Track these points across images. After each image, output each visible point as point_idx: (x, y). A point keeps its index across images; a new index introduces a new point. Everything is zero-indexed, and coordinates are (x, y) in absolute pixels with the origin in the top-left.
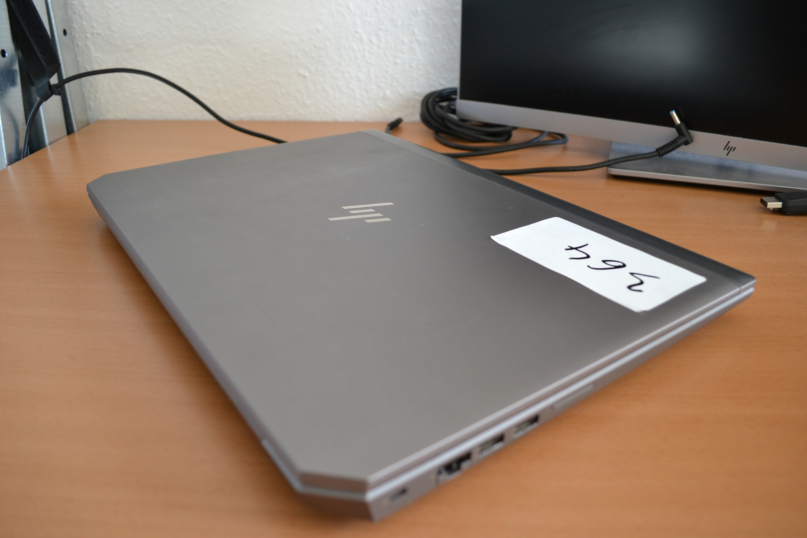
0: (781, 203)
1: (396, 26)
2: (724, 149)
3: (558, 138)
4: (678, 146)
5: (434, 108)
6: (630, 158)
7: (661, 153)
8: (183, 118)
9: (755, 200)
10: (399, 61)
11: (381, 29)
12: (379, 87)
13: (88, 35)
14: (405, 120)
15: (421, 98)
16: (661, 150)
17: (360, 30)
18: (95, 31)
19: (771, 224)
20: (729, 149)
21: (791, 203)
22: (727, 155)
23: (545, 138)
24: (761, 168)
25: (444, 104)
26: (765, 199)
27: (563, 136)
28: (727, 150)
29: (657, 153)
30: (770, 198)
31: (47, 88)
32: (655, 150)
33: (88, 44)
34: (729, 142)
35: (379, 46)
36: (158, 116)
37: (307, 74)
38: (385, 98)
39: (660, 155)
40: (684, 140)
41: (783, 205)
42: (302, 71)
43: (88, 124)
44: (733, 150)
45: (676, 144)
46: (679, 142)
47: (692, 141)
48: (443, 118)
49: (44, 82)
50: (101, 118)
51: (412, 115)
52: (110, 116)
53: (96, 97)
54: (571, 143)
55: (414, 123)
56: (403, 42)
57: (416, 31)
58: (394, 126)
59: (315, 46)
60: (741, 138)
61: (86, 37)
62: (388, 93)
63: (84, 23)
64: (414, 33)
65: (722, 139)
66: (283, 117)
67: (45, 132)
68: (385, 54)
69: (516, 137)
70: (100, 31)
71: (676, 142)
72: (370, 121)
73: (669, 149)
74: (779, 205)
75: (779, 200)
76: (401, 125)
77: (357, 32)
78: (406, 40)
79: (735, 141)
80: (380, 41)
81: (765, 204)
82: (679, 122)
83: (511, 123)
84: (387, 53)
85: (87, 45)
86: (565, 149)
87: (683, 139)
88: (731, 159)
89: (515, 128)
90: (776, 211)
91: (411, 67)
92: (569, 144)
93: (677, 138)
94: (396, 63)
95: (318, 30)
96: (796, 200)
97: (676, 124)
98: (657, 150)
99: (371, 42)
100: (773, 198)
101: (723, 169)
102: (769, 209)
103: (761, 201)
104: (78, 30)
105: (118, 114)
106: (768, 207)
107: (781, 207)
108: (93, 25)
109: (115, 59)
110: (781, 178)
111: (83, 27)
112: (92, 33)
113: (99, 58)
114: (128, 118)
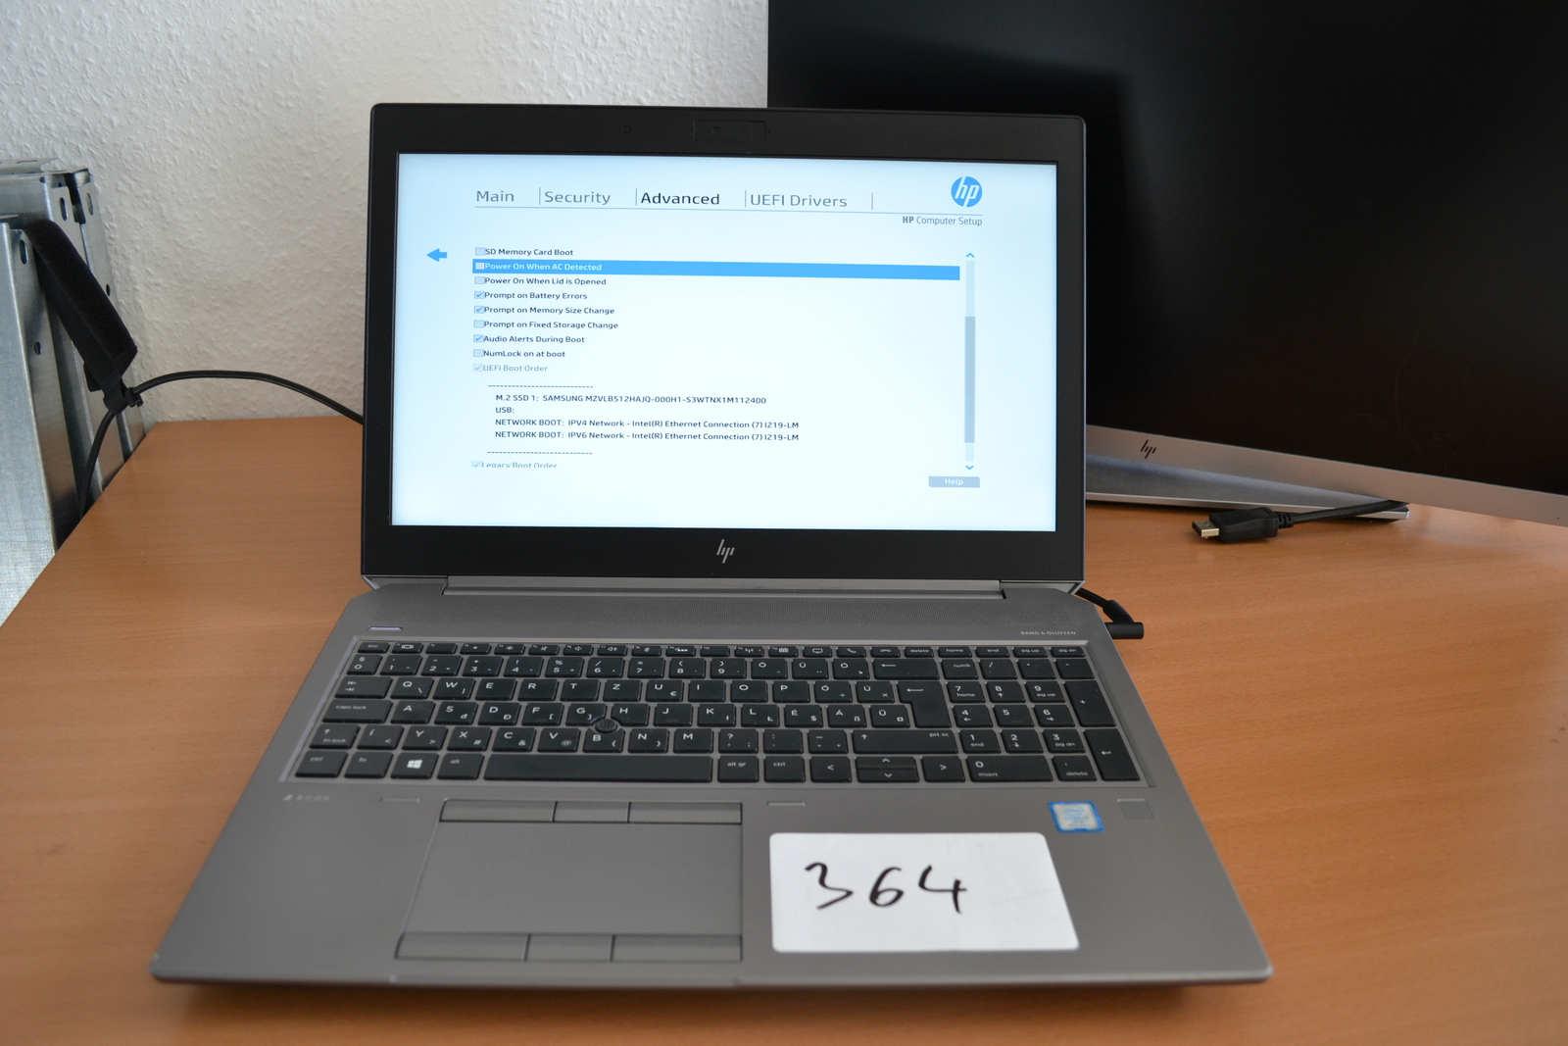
0: (1218, 530)
2: (1142, 451)
9: (1184, 523)
13: (138, 287)
18: (152, 281)
19: (1207, 555)
20: (1147, 450)
21: (1229, 529)
22: (1146, 458)
26: (1200, 521)
30: (1204, 521)
31: (120, 391)
33: (139, 300)
34: (1147, 441)
41: (1220, 532)
43: (144, 436)
44: (1153, 452)
49: (118, 381)
50: (160, 420)
60: (1162, 436)
61: (136, 290)
65: (1138, 438)
70: (160, 281)
75: (1214, 524)
79: (1156, 440)
81: (1199, 532)
85: (136, 303)
88: (1151, 464)
90: (1212, 540)
96: (1235, 525)
100: (1209, 520)
102: (1204, 537)
103: (1194, 526)
104: (119, 279)
105: (191, 412)
106: (1203, 535)
107: (1217, 534)
108: (147, 271)
109: (187, 323)
110: (1215, 486)
111: (131, 274)
112: (145, 284)
113: (158, 322)
114: (208, 417)
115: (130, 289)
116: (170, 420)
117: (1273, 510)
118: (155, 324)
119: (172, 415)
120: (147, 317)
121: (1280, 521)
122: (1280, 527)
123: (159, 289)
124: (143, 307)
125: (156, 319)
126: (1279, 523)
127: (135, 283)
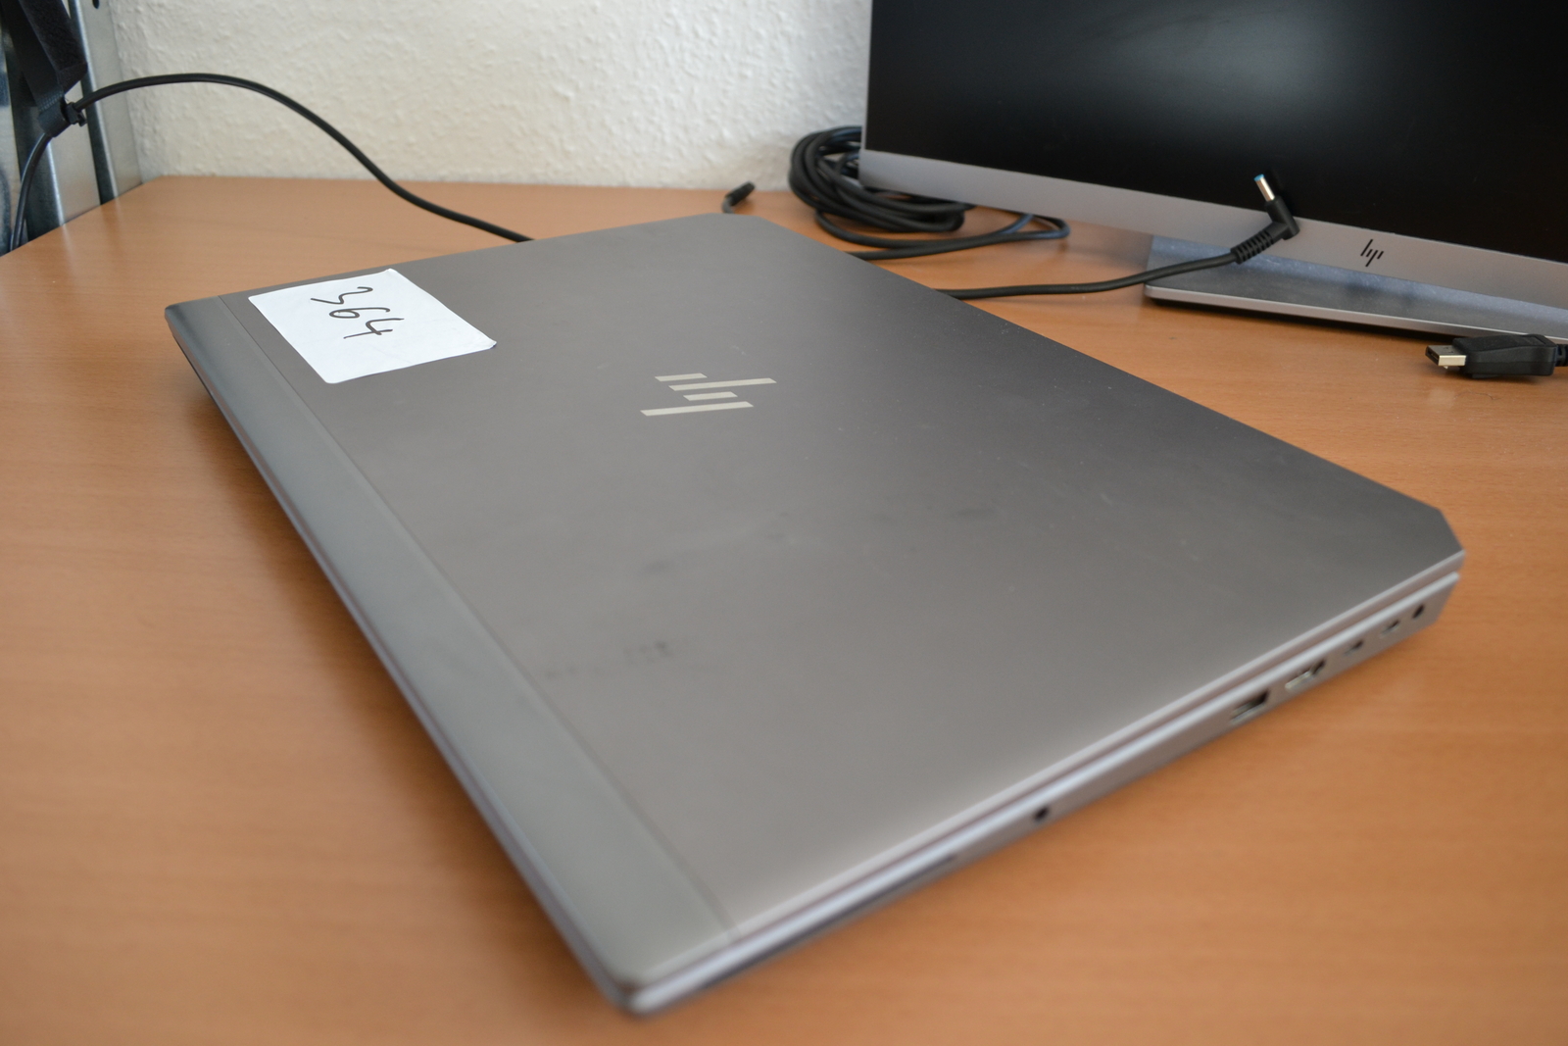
0: (1464, 357)
2: (1362, 254)
3: (1051, 228)
4: (1273, 242)
5: (816, 165)
6: (1185, 268)
7: (1241, 255)
8: (328, 175)
9: (1418, 350)
10: (749, 73)
11: (715, 10)
12: (709, 121)
13: (141, 9)
14: (760, 187)
15: (791, 146)
16: (1241, 251)
17: (675, 11)
19: (1444, 395)
20: (1371, 254)
21: (1482, 357)
22: (1367, 265)
23: (1027, 227)
24: (1430, 291)
25: (836, 158)
26: (1434, 348)
27: (1059, 223)
28: (1368, 255)
29: (1233, 257)
30: (1444, 346)
31: (58, 111)
32: (1228, 251)
33: (141, 24)
34: (1371, 241)
35: (711, 42)
36: (277, 170)
37: (571, 94)
38: (721, 144)
39: (1239, 261)
40: (1282, 229)
41: (1468, 361)
42: (560, 89)
43: (139, 184)
44: (1379, 257)
45: (1268, 239)
46: (1275, 234)
47: (1297, 231)
48: (833, 185)
49: (55, 99)
50: (166, 173)
51: (774, 179)
52: (183, 169)
53: (155, 131)
54: (1073, 239)
55: (776, 193)
56: (758, 36)
57: (783, 15)
58: (739, 198)
59: (588, 40)
60: (1393, 235)
61: (137, 11)
62: (727, 133)
64: (779, 19)
65: (1358, 236)
66: (524, 177)
67: (58, 196)
68: (724, 59)
69: (972, 224)
70: (165, 1)
71: (1268, 235)
72: (690, 187)
73: (1255, 248)
74: (1460, 360)
75: (1460, 350)
76: (751, 197)
77: (669, 15)
78: (763, 32)
79: (1383, 239)
80: (714, 34)
81: (1435, 358)
82: (1271, 196)
83: (962, 196)
84: (727, 57)
85: (138, 27)
86: (1064, 248)
87: (1279, 230)
88: (1374, 274)
89: (970, 207)
90: (1455, 372)
91: (773, 85)
92: (1072, 240)
93: (1270, 227)
94: (743, 77)
95: (594, 9)
96: (1491, 352)
97: (1267, 200)
98: (1233, 251)
99: (696, 35)
100: (1450, 347)
101: (1357, 292)
102: (1442, 367)
103: (1428, 353)
105: (200, 166)
106: (1441, 363)
107: (1463, 364)
109: (195, 55)
110: (1465, 309)
112: (148, 4)
113: (161, 52)
114: (218, 172)
115: (132, 10)
116: (172, 173)
117: (1556, 343)
118: (158, 55)
119: (179, 168)
121: (1560, 353)
122: (1559, 363)
123: (163, 11)
124: (145, 32)
125: (159, 48)
126: (1558, 357)
127: (137, 3)
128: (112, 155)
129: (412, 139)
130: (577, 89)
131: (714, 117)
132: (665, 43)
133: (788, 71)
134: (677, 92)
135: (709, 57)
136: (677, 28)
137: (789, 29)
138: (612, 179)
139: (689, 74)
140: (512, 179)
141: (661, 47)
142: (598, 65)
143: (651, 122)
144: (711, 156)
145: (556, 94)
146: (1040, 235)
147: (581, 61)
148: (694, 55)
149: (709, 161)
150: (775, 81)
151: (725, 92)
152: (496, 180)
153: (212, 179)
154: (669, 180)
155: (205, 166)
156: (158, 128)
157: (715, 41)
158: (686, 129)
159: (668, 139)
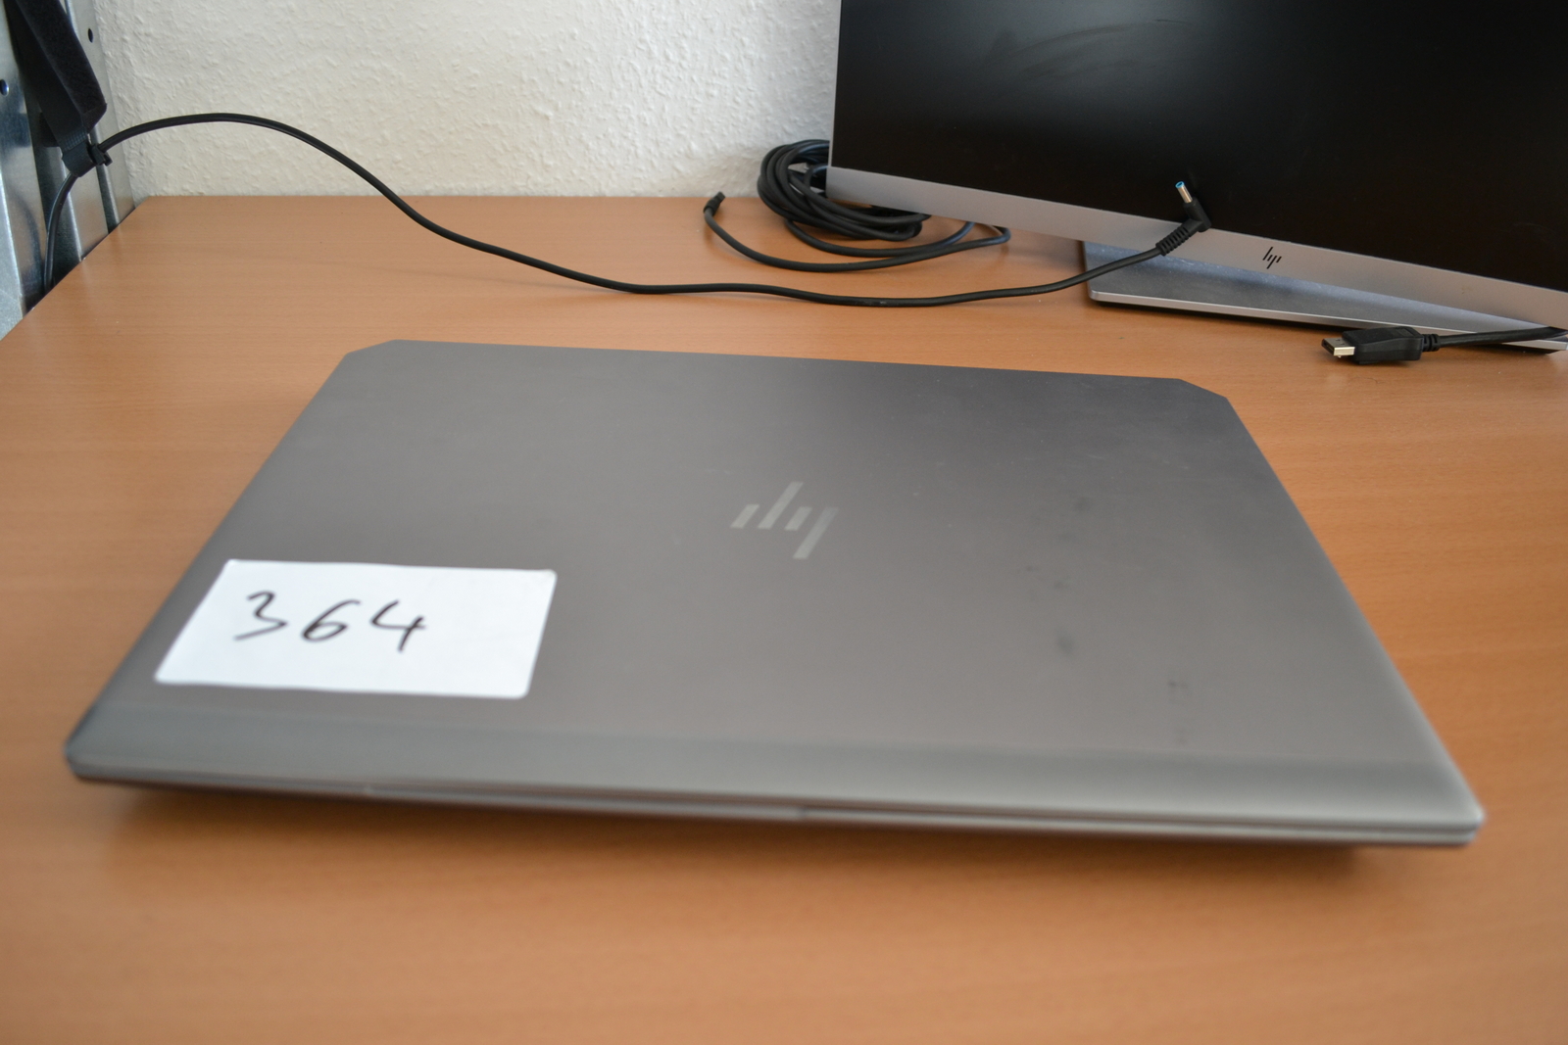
0: (1353, 348)
1: (712, 31)
2: (1263, 259)
3: (995, 235)
8: (316, 192)
9: (1315, 340)
10: (715, 92)
11: (685, 36)
12: (678, 135)
13: (127, 38)
14: (726, 193)
15: (760, 158)
17: (647, 37)
18: (142, 30)
19: (1337, 379)
20: (1271, 259)
21: (1367, 347)
22: (1269, 268)
23: (975, 234)
24: (1317, 288)
25: (801, 167)
26: (1331, 340)
27: (1003, 230)
28: (1269, 260)
30: (1337, 338)
31: (85, 151)
33: (127, 52)
34: (1272, 248)
35: (681, 65)
36: (265, 188)
37: (550, 113)
38: (689, 156)
41: (1356, 351)
42: (540, 109)
43: (134, 208)
44: (1277, 261)
49: (77, 140)
50: (153, 194)
51: (744, 185)
52: (170, 189)
53: (141, 154)
54: (1012, 243)
55: (744, 200)
56: (723, 59)
57: (746, 40)
58: (714, 205)
59: (567, 64)
60: (1289, 243)
61: (124, 40)
62: (694, 146)
63: (120, 14)
64: (743, 45)
65: (1259, 244)
66: (506, 190)
67: (76, 229)
68: (693, 80)
69: (928, 232)
70: (152, 30)
72: (661, 195)
74: (1349, 350)
75: (1350, 342)
76: (723, 205)
77: (642, 41)
78: (728, 56)
79: (1281, 247)
80: (683, 58)
81: (1331, 350)
83: (921, 208)
84: (695, 78)
85: (124, 56)
86: (1005, 251)
88: (1274, 275)
89: (927, 217)
90: (1347, 360)
91: (737, 103)
94: (710, 96)
95: (573, 36)
96: (1374, 344)
99: (667, 58)
100: (1342, 339)
102: (1337, 357)
103: (1325, 344)
104: (106, 27)
105: (187, 186)
106: (1335, 354)
107: (1352, 353)
108: (137, 19)
109: (182, 81)
110: (1347, 303)
111: (118, 22)
112: (134, 34)
113: (148, 79)
114: (205, 192)
115: (119, 40)
116: (163, 194)
117: (1421, 333)
118: (145, 81)
119: (165, 189)
120: (137, 73)
121: (1425, 342)
122: (1425, 350)
123: (150, 40)
124: (132, 61)
125: (147, 75)
126: (1423, 345)
127: (123, 33)
128: (112, 184)
129: (398, 157)
130: (556, 109)
131: (683, 132)
132: (638, 67)
133: (750, 90)
134: (650, 109)
135: (680, 78)
136: (650, 52)
137: (751, 52)
138: (589, 190)
139: (660, 94)
140: (495, 192)
141: (635, 70)
142: (576, 87)
143: (625, 137)
144: (680, 167)
145: (536, 113)
146: (991, 242)
147: (560, 83)
148: (665, 77)
149: (677, 170)
150: (738, 99)
151: (693, 109)
152: (479, 193)
153: (200, 199)
154: (641, 189)
155: (192, 188)
156: (144, 151)
157: (684, 63)
158: (657, 144)
159: (640, 152)
